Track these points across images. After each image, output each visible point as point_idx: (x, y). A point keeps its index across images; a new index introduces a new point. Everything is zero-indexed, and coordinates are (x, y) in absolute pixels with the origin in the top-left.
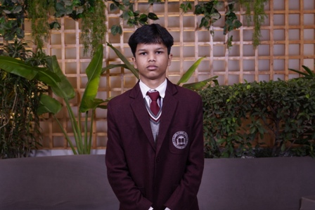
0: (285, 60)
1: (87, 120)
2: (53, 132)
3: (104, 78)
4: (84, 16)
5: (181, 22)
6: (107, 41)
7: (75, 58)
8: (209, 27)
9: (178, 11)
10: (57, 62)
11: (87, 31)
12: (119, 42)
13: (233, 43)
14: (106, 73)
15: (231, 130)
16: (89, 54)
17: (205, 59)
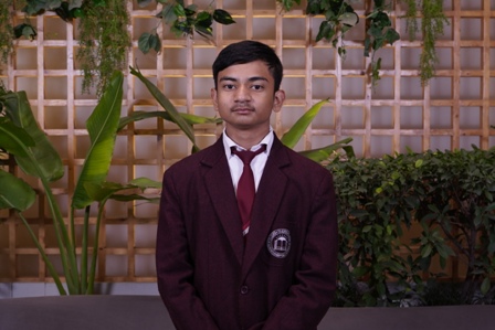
0: (481, 107)
1: (87, 221)
2: (17, 247)
3: (124, 138)
4: (85, 13)
5: (279, 30)
6: (131, 64)
7: (65, 98)
8: (335, 41)
9: (273, 7)
10: (28, 105)
11: (90, 43)
12: (154, 66)
13: (381, 73)
14: (127, 128)
15: (382, 250)
16: (93, 90)
17: (326, 104)
